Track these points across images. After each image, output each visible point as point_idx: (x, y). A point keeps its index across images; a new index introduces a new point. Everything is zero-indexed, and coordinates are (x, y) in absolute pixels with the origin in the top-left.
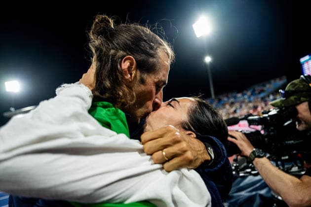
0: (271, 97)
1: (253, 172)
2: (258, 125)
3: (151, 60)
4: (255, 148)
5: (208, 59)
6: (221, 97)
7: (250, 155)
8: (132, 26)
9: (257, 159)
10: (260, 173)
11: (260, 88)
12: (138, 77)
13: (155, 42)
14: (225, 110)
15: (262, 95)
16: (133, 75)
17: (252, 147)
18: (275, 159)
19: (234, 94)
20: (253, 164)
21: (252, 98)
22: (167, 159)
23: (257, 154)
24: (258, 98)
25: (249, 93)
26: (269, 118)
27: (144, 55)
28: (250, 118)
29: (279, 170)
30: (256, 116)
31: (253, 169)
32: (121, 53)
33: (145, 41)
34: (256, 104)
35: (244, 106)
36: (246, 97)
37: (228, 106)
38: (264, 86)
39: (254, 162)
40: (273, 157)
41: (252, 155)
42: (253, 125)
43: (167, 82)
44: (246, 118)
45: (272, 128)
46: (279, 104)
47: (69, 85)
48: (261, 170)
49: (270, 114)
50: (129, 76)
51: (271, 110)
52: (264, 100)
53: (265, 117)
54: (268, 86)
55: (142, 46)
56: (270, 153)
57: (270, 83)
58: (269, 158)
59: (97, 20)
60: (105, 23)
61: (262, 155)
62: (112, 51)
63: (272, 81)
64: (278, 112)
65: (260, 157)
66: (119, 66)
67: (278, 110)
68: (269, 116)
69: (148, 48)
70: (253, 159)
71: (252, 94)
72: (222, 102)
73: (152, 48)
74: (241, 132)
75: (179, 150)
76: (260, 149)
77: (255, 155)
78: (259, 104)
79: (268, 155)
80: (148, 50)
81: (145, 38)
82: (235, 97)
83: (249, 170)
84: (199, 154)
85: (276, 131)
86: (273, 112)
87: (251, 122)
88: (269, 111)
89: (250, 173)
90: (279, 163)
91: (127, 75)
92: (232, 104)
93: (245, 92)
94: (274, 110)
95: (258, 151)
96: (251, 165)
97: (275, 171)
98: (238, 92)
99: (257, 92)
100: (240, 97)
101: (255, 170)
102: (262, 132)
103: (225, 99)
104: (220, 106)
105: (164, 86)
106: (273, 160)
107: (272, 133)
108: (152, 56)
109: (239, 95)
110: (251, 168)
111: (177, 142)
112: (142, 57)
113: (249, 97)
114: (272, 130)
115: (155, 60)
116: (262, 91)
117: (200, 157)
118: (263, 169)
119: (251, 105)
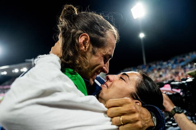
0: (189, 66)
1: (174, 124)
2: (178, 89)
3: (101, 38)
4: (176, 106)
5: (142, 35)
6: (151, 64)
7: (172, 111)
8: (90, 13)
9: (176, 115)
10: (179, 125)
11: (181, 59)
12: (91, 50)
13: (105, 26)
14: (153, 74)
15: (182, 64)
16: (87, 47)
17: (173, 105)
18: (190, 114)
19: (161, 63)
20: (173, 118)
21: (175, 66)
22: (122, 124)
23: (177, 111)
24: (178, 66)
25: (172, 62)
26: (186, 84)
27: (96, 34)
28: (173, 83)
29: (193, 124)
30: (177, 82)
31: (174, 122)
32: (80, 32)
33: (98, 24)
34: (177, 71)
35: (168, 72)
36: (170, 65)
37: (156, 72)
38: (184, 57)
39: (174, 117)
40: (189, 113)
41: (173, 111)
42: (174, 88)
43: (112, 56)
44: (169, 83)
45: (188, 91)
46: (194, 74)
47: (43, 56)
48: (179, 122)
49: (188, 81)
50: (84, 47)
51: (188, 78)
52: (184, 67)
53: (183, 83)
54: (187, 57)
55: (95, 28)
56: (186, 110)
57: (188, 55)
58: (185, 114)
59: (65, 8)
60: (71, 10)
61: (181, 112)
62: (73, 30)
63: (190, 54)
64: (193, 80)
65: (179, 113)
66: (77, 40)
67: (193, 78)
68: (187, 82)
69: (99, 29)
70: (173, 114)
71: (175, 63)
72: (152, 68)
73: (102, 30)
74: (165, 93)
75: (133, 119)
76: (179, 107)
77: (175, 111)
78: (179, 71)
79: (185, 112)
80: (100, 31)
81: (98, 23)
82: (162, 65)
83: (170, 122)
84: (147, 123)
85: (191, 94)
86: (190, 80)
87: (173, 87)
88: (187, 79)
89: (171, 125)
90: (193, 118)
91: (82, 47)
92: (159, 70)
93: (169, 61)
94: (191, 78)
95: (178, 108)
96: (172, 118)
97: (190, 124)
98: (164, 61)
99: (178, 61)
100: (165, 65)
101: (175, 123)
102: (181, 94)
103: (154, 66)
104: (150, 71)
105: (110, 59)
106: (189, 115)
107: (188, 95)
108: (102, 36)
109: (165, 63)
110: (172, 121)
111: (132, 112)
112: (95, 36)
113: (172, 65)
114: (188, 93)
115: (104, 38)
116: (182, 61)
117: (147, 125)
118: (181, 122)
119: (174, 71)
